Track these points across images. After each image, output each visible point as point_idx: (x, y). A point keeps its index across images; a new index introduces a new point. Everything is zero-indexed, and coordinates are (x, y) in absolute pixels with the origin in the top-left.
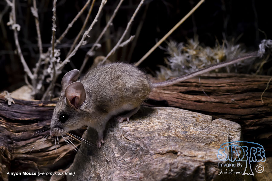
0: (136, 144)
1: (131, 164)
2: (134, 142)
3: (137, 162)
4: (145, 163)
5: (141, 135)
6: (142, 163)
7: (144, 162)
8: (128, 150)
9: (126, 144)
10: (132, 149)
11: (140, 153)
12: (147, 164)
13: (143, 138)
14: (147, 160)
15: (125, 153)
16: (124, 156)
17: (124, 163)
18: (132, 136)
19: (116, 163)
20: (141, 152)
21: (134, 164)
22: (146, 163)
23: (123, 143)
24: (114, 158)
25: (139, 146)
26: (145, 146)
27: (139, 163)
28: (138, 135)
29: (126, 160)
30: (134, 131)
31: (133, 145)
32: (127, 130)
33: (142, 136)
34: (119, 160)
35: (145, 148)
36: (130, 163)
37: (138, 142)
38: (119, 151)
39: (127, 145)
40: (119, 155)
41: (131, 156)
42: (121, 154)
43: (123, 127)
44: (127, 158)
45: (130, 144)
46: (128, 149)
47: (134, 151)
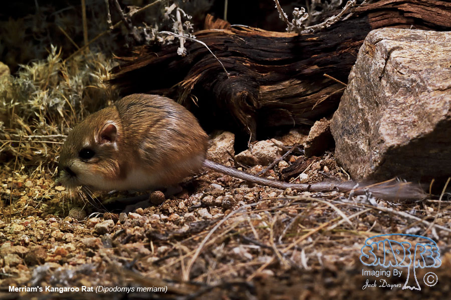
0: (412, 79)
1: (404, 105)
2: (409, 76)
3: (411, 101)
4: (420, 103)
5: (418, 67)
6: (417, 103)
7: (420, 101)
8: (401, 87)
9: (398, 80)
10: (406, 85)
11: (415, 89)
12: (423, 104)
13: (421, 71)
14: (423, 99)
15: (397, 91)
16: (396, 95)
17: (396, 104)
18: (406, 69)
19: (387, 104)
20: (417, 89)
21: (408, 104)
22: (422, 102)
23: (396, 78)
24: (385, 97)
25: (415, 81)
26: (422, 81)
27: (413, 103)
28: (414, 67)
29: (398, 100)
30: (410, 62)
31: (408, 80)
32: (400, 61)
33: (419, 69)
34: (390, 100)
35: (422, 84)
36: (403, 103)
37: (413, 76)
38: (391, 89)
39: (400, 80)
40: (390, 95)
41: (405, 94)
42: (393, 93)
43: (396, 57)
44: (400, 97)
45: (404, 79)
46: (402, 85)
47: (409, 87)
